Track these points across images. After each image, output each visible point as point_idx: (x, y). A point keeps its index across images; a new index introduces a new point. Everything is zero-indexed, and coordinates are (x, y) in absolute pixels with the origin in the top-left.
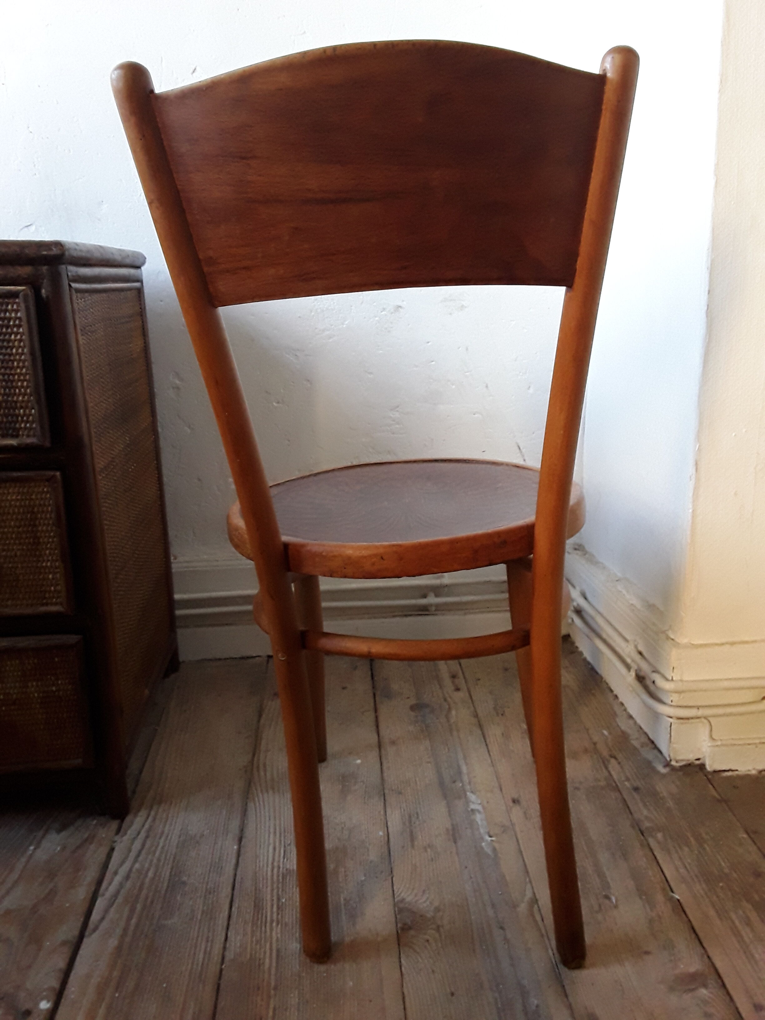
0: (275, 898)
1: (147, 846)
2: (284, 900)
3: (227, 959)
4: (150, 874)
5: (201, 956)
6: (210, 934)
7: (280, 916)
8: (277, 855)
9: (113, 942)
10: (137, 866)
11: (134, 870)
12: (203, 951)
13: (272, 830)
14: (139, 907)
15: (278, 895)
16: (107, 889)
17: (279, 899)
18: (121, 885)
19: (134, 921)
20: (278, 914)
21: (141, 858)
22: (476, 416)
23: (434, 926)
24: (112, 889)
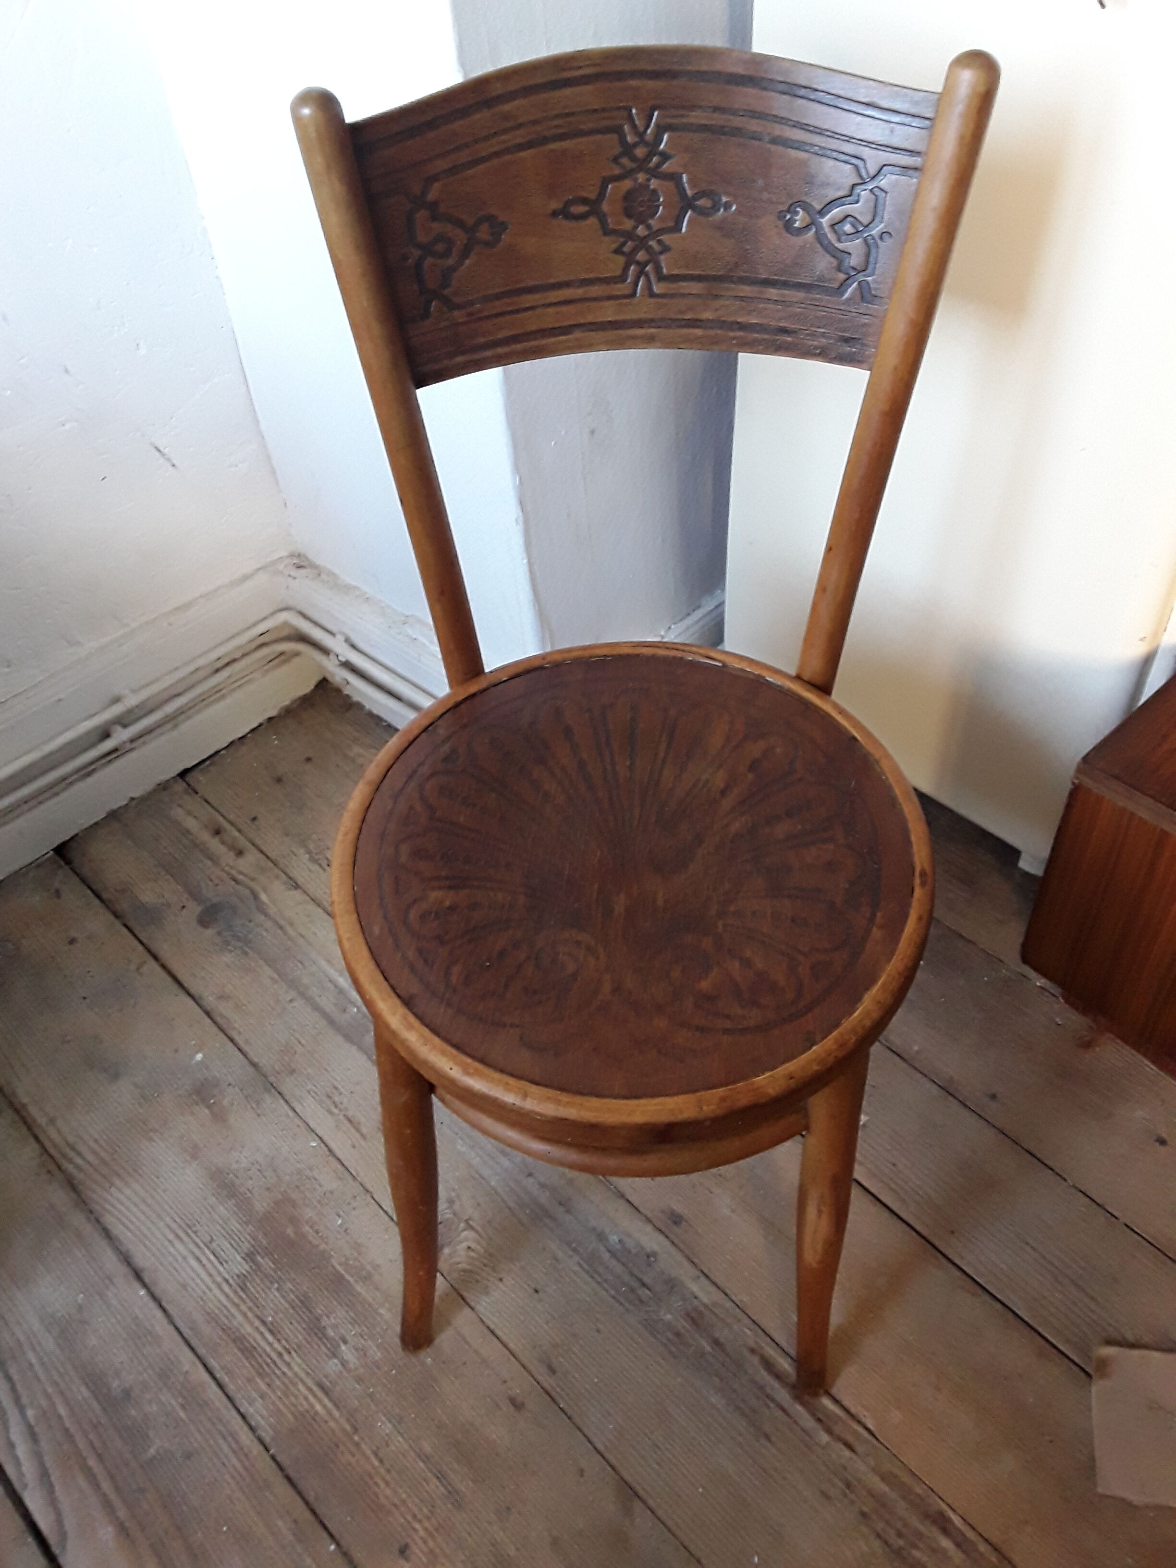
0: (257, 1323)
1: (16, 1377)
2: (270, 1319)
3: (267, 1440)
4: (62, 1411)
5: (235, 1461)
6: (220, 1427)
7: (284, 1342)
8: (209, 1266)
9: (107, 1533)
10: (30, 1413)
11: (33, 1422)
12: (231, 1454)
13: (171, 1237)
14: (92, 1462)
15: (258, 1317)
16: (21, 1475)
17: (264, 1323)
18: (38, 1456)
19: (106, 1486)
20: (279, 1340)
21: (25, 1400)
22: (67, 426)
23: (462, 1225)
24: (29, 1469)
